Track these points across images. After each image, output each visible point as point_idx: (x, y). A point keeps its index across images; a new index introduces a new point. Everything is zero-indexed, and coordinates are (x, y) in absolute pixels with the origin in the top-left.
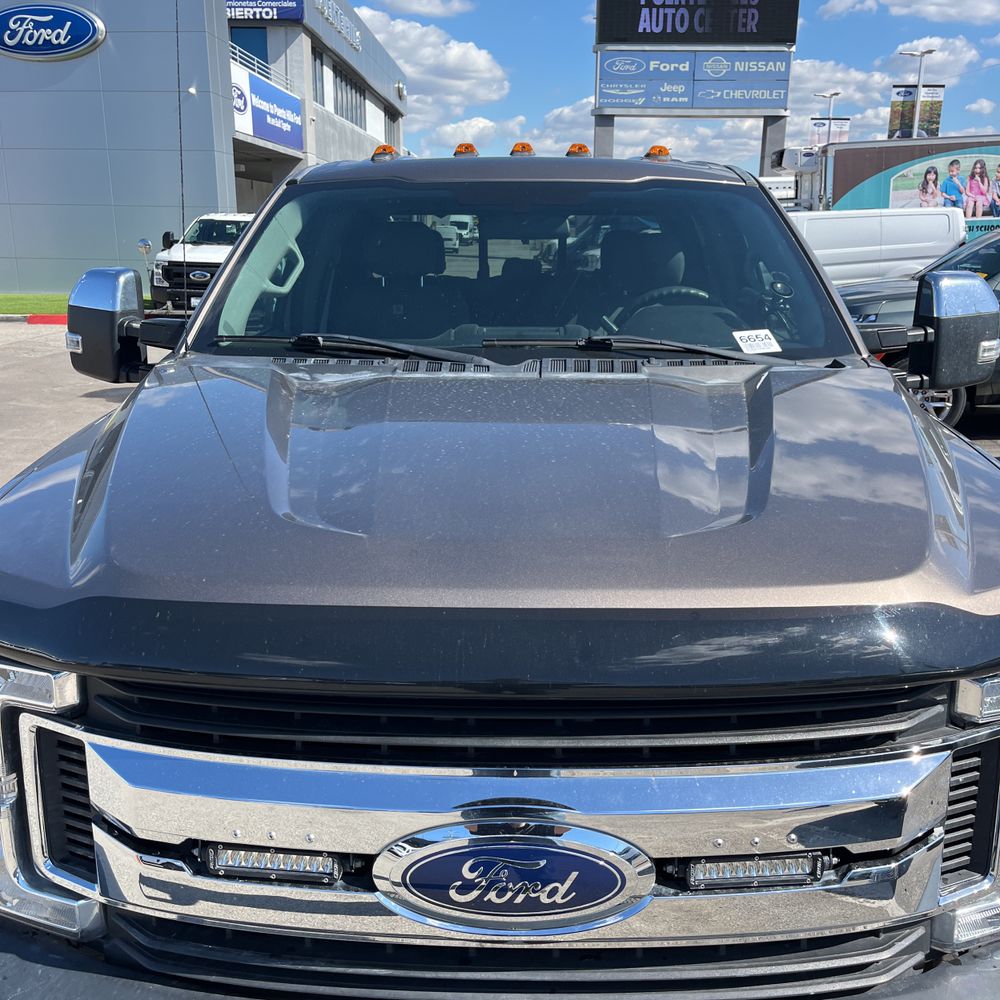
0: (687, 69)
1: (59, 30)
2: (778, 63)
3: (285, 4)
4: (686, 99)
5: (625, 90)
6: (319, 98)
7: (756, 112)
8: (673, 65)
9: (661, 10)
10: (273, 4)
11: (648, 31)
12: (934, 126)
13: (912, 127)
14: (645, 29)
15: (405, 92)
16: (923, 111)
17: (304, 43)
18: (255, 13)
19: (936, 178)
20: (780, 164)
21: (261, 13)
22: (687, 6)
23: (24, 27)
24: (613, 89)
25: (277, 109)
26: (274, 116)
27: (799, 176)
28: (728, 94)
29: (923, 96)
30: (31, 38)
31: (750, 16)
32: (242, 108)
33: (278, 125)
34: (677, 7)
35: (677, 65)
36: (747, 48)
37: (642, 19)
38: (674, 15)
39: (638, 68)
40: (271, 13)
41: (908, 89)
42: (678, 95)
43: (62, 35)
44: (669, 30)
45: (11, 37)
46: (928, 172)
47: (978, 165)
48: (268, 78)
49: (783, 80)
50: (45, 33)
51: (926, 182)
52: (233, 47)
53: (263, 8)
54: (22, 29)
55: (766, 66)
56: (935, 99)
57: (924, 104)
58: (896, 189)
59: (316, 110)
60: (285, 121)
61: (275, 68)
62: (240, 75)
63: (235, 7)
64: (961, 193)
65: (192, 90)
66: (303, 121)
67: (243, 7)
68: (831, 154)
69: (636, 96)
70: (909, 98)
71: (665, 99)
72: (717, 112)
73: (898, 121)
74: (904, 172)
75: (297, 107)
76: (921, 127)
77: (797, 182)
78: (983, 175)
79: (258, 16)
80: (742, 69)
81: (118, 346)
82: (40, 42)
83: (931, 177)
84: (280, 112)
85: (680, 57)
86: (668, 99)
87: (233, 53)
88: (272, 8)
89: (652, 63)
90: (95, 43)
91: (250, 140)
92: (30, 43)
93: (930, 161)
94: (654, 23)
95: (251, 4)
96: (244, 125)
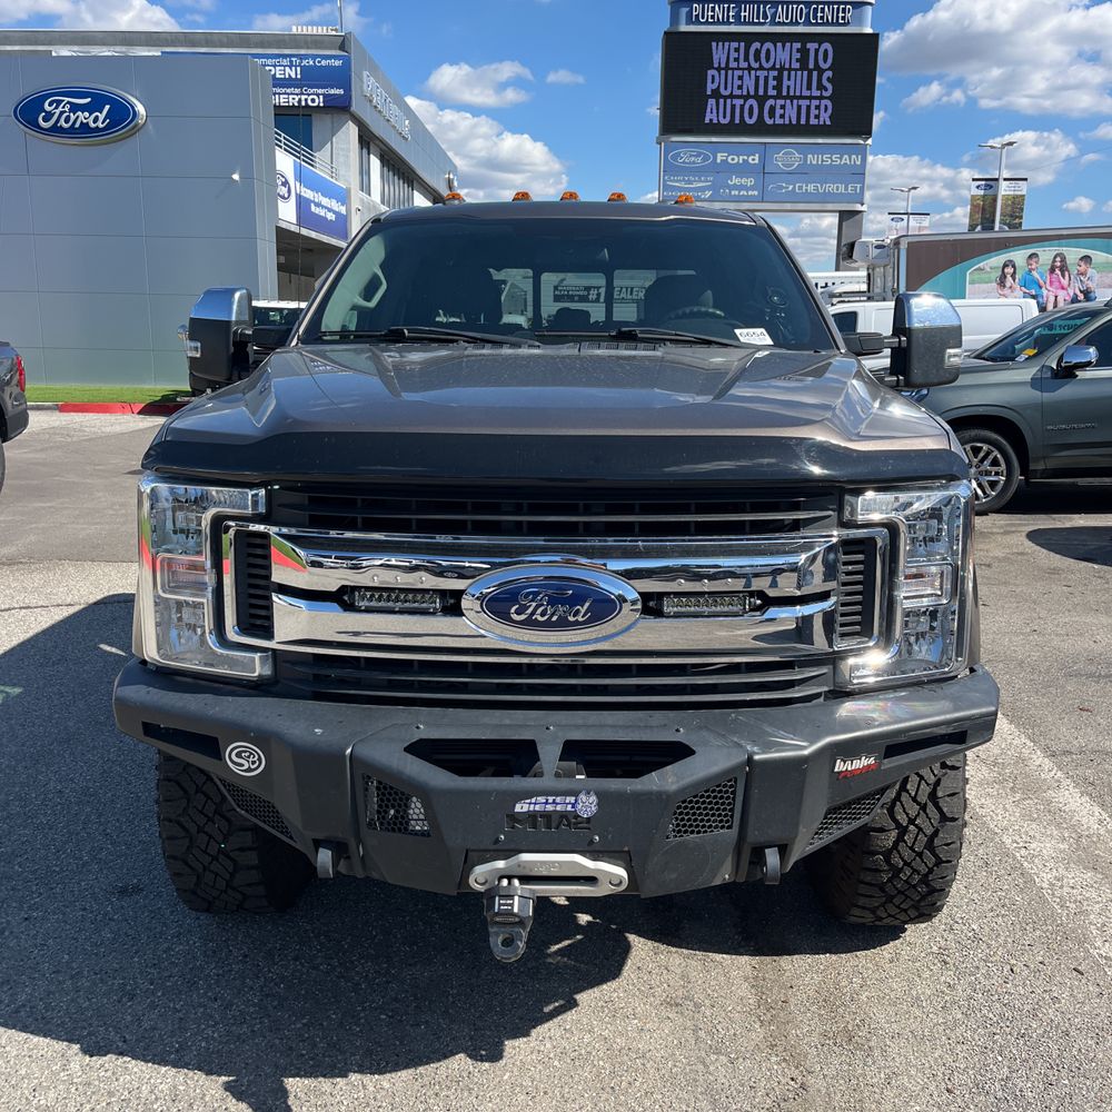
0: (757, 161)
1: (97, 114)
2: (854, 156)
3: (332, 92)
4: (756, 193)
5: (690, 182)
6: (365, 187)
7: (830, 207)
8: (741, 157)
9: (729, 101)
10: (320, 91)
11: (715, 121)
12: (1017, 221)
13: (993, 221)
14: (711, 120)
15: (456, 184)
16: (1005, 206)
17: (351, 130)
18: (300, 100)
19: (1014, 272)
20: (851, 257)
21: (306, 100)
22: (756, 96)
23: (60, 109)
24: (677, 181)
25: (321, 198)
26: (318, 205)
27: (871, 269)
28: (800, 188)
29: (1004, 189)
30: (67, 120)
31: (822, 108)
32: (286, 196)
33: (322, 214)
34: (746, 98)
35: (746, 158)
36: (820, 141)
37: (709, 110)
38: (742, 107)
39: (704, 160)
40: (317, 101)
41: (988, 183)
42: (747, 188)
43: (101, 118)
44: (737, 121)
45: (45, 120)
46: (1005, 266)
47: (1058, 259)
48: (312, 166)
49: (859, 174)
50: (82, 116)
51: (1003, 276)
52: (276, 133)
53: (309, 95)
54: (58, 111)
55: (841, 159)
56: (1017, 193)
57: (1006, 198)
58: (972, 282)
59: (362, 200)
60: (330, 210)
61: (321, 156)
62: (285, 163)
63: (279, 94)
64: (1041, 287)
65: (236, 177)
66: (348, 210)
67: (288, 94)
68: (904, 246)
69: (703, 189)
70: (990, 192)
71: (733, 193)
72: (788, 206)
73: (978, 216)
74: (981, 265)
75: (343, 197)
76: (1003, 222)
77: (869, 275)
78: (1064, 269)
79: (303, 104)
80: (814, 162)
81: (232, 349)
82: (77, 125)
83: (1009, 270)
84: (325, 201)
85: (748, 149)
86: (737, 193)
87: (277, 139)
88: (318, 95)
89: (719, 155)
90: (133, 128)
91: (294, 228)
92: (66, 126)
93: (1008, 254)
94: (721, 114)
95: (297, 91)
96: (287, 213)
